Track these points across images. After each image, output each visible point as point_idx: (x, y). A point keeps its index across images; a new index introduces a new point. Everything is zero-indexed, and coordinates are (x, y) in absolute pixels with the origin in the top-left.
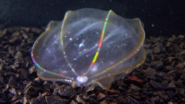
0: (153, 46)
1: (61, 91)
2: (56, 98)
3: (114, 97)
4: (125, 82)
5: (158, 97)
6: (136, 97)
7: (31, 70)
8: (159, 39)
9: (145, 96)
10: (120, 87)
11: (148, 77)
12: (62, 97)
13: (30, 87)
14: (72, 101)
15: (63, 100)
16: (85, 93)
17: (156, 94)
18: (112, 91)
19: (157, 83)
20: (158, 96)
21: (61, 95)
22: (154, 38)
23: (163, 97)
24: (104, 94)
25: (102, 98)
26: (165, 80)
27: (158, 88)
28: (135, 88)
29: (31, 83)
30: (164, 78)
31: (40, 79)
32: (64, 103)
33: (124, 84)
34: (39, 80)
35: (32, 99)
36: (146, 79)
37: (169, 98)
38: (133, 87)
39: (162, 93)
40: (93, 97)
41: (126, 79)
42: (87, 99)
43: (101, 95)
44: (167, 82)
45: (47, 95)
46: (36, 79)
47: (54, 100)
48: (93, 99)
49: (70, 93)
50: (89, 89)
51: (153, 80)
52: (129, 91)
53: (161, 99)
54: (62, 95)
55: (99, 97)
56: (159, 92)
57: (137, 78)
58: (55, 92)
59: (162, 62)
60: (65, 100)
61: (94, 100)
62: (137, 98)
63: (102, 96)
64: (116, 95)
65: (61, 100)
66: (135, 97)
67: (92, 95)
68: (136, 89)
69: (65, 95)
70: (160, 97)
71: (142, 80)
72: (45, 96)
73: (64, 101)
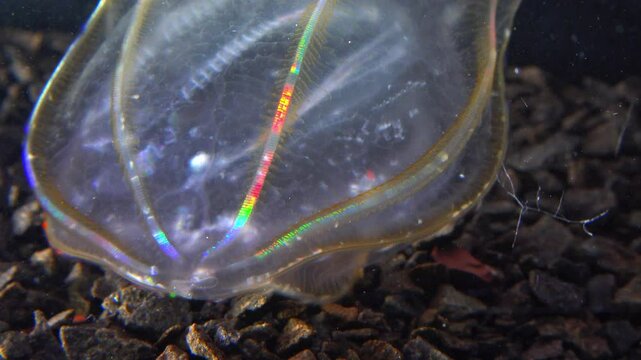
0: (592, 122)
1: (130, 309)
2: (101, 335)
3: (353, 339)
4: (416, 275)
5: (558, 346)
6: (454, 343)
7: (23, 219)
8: (621, 89)
9: (501, 338)
10: (389, 299)
11: (525, 258)
12: (131, 331)
13: (9, 287)
14: (168, 350)
15: (132, 345)
16: (230, 317)
17: (550, 333)
18: (350, 313)
19: (561, 285)
20: (560, 342)
21: (126, 323)
22: (602, 87)
23: (583, 347)
24: (309, 324)
25: (296, 339)
26: (604, 271)
27: (561, 305)
28: (459, 304)
29: (13, 269)
30: (603, 264)
31: (55, 256)
32: (137, 358)
33: (408, 286)
34: (51, 260)
35: (9, 335)
36: (516, 267)
37: (610, 353)
38: (452, 299)
39: (577, 330)
40: (258, 335)
41: (423, 265)
42: (232, 344)
43: (297, 327)
44: (611, 280)
45: (68, 321)
46: (41, 256)
47: (95, 343)
48: (259, 342)
49: (164, 318)
50: (248, 303)
51: (544, 269)
52: (429, 315)
53: (571, 352)
54: (130, 324)
55: (288, 338)
56: (568, 326)
57: (475, 262)
58: (109, 314)
59: (611, 195)
60: (140, 344)
61: (261, 348)
62: (458, 346)
63: (299, 330)
64: (363, 332)
65: (125, 343)
66: (448, 341)
67: (258, 326)
68: (464, 308)
69: (140, 323)
70: (567, 346)
71: (494, 272)
72: (61, 324)
73: (135, 349)
